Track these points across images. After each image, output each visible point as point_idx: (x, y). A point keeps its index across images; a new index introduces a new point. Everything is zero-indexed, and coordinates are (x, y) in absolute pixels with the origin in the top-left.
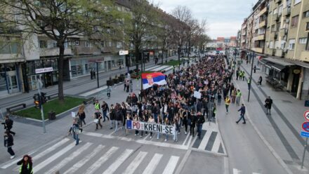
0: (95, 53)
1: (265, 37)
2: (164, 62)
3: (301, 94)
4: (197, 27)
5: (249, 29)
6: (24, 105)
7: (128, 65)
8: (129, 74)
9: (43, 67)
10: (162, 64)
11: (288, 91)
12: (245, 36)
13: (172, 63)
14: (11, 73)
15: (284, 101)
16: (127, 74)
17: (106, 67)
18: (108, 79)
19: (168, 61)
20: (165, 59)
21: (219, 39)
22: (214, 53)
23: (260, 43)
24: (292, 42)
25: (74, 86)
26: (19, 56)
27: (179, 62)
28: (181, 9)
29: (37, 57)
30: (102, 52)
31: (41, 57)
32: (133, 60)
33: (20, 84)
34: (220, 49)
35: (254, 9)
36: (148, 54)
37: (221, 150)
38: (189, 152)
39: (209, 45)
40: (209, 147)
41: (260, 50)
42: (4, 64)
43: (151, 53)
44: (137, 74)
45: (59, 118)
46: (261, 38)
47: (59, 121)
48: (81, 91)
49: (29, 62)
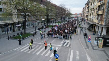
0: (34, 20)
1: (88, 14)
2: (56, 22)
3: (96, 32)
4: (67, 10)
5: (84, 11)
6: (15, 36)
7: (44, 23)
8: (45, 26)
9: (19, 24)
10: (55, 23)
11: (93, 31)
12: (83, 13)
13: (59, 22)
14: (9, 26)
15: (91, 34)
16: (44, 26)
17: (37, 24)
18: (38, 28)
19: (58, 22)
20: (56, 21)
21: (76, 14)
22: (74, 19)
23: (87, 16)
24: (94, 16)
25: (28, 30)
26: (12, 21)
27: (61, 22)
28: (62, 5)
29: (17, 21)
30: (36, 19)
31: (18, 21)
32: (46, 22)
33: (12, 30)
34: (76, 17)
35: (86, 5)
36: (51, 20)
37: (69, 46)
38: (61, 47)
39: (72, 16)
40: (66, 45)
41: (87, 18)
42: (8, 24)
43: (52, 19)
44: (47, 26)
45: (25, 39)
46: (87, 14)
47: (25, 40)
48: (30, 32)
49: (14, 23)
